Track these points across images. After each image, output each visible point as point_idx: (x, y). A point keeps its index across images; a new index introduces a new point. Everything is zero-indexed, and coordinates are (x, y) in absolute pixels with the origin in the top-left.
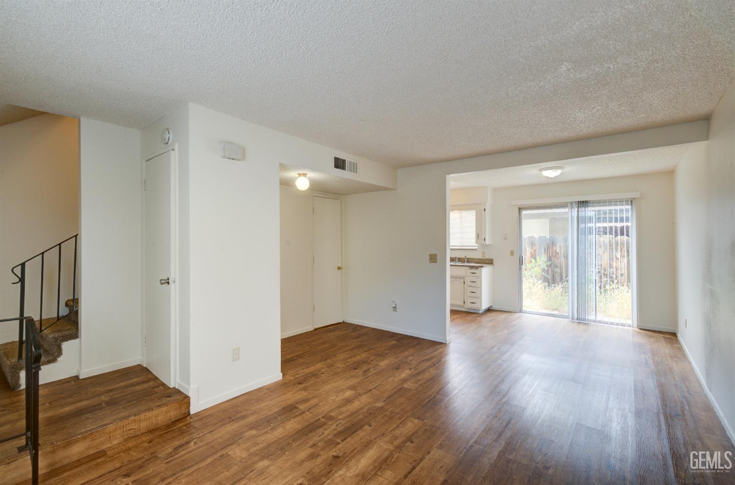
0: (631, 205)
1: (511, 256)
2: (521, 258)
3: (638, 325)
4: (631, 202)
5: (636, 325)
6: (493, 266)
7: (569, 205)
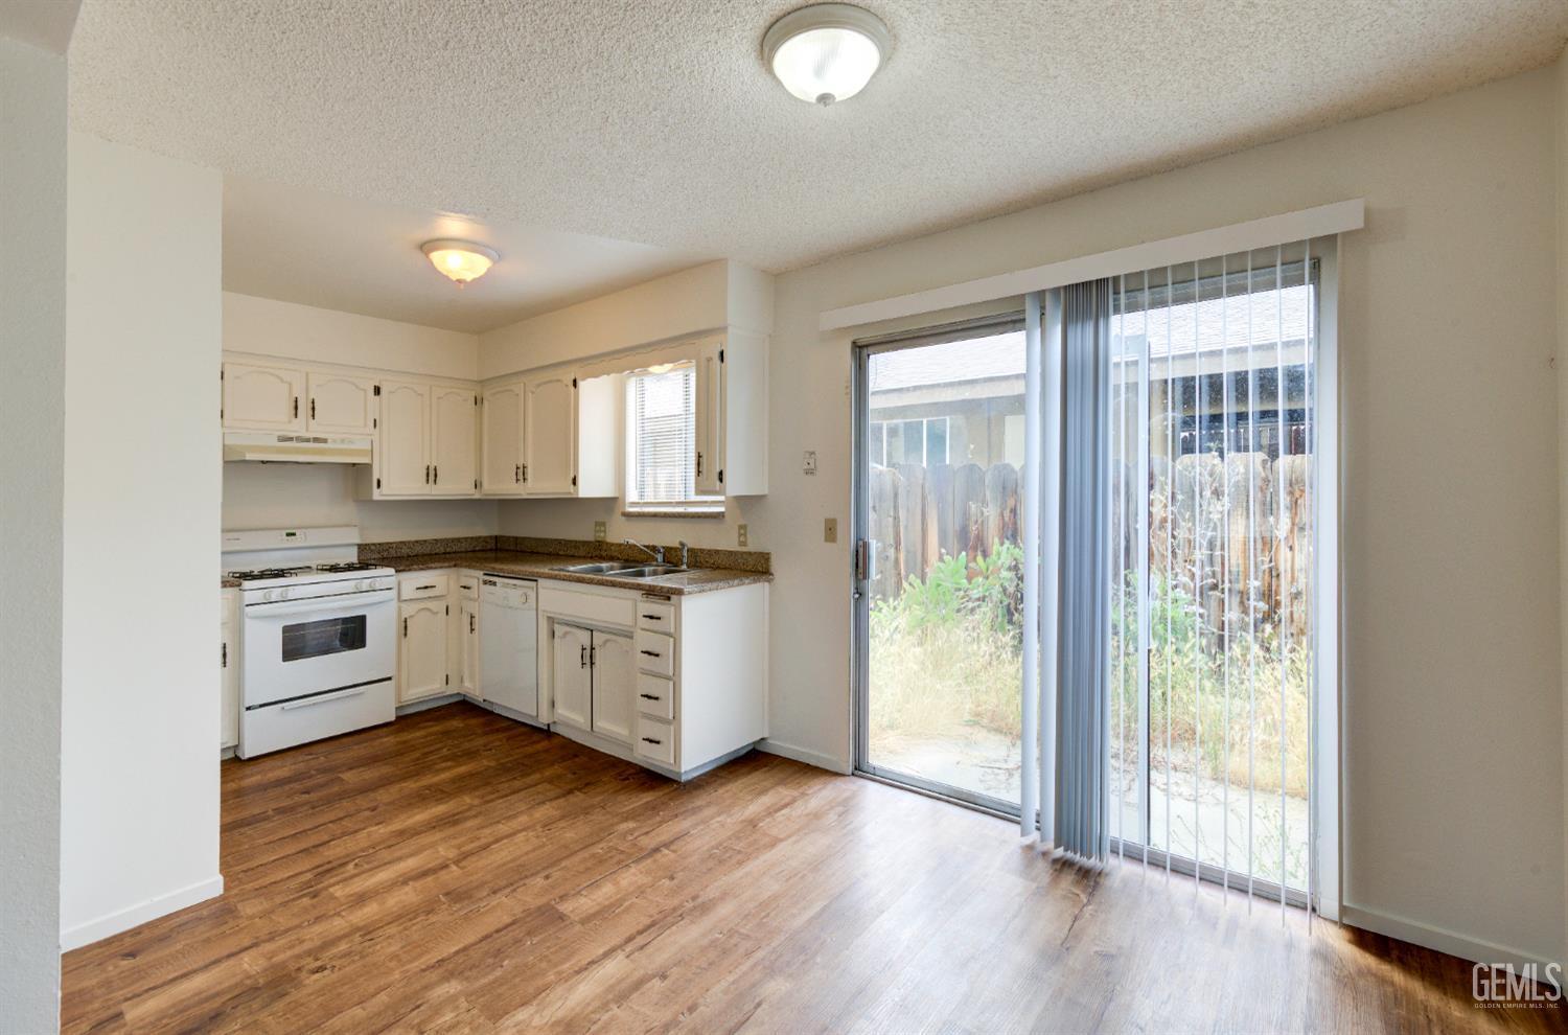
0: (1316, 278)
1: (826, 540)
2: (861, 550)
3: (1343, 910)
4: (1316, 265)
5: (1330, 904)
6: (769, 581)
7: (1032, 314)
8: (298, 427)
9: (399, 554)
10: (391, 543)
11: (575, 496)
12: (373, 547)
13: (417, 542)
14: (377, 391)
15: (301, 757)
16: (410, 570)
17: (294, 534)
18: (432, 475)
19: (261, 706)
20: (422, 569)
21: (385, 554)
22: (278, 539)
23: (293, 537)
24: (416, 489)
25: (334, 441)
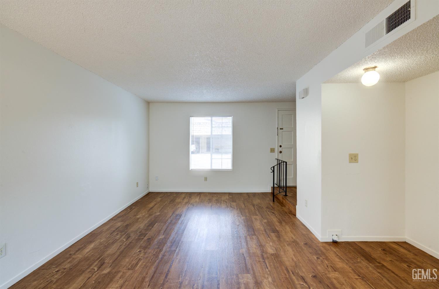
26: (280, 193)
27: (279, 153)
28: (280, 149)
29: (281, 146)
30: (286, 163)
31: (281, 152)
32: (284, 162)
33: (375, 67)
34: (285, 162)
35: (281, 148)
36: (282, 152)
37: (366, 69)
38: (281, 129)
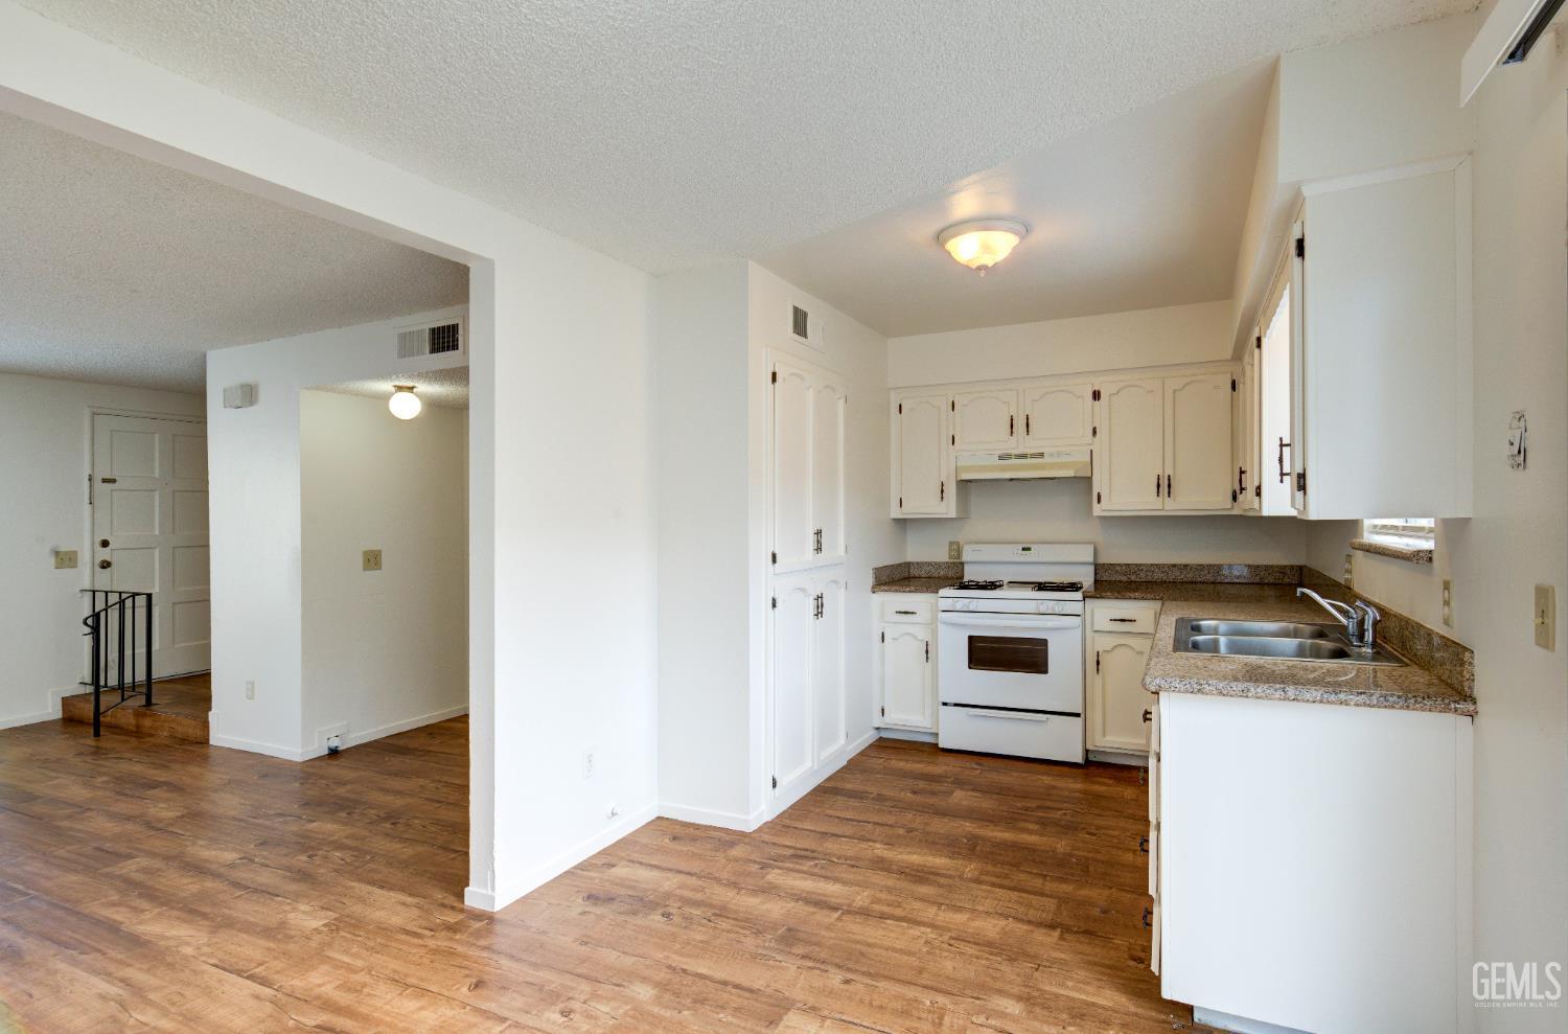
8: (1017, 444)
9: (1150, 579)
10: (1141, 565)
11: (1259, 515)
12: (1118, 568)
13: (1174, 566)
14: (1096, 395)
15: (971, 763)
16: (1102, 597)
17: (1029, 549)
18: (1164, 486)
19: (956, 705)
20: (1117, 598)
21: (1133, 578)
22: (1012, 553)
23: (1028, 552)
24: (1145, 502)
25: (1051, 455)
26: (123, 700)
27: (98, 569)
28: (104, 554)
29: (105, 544)
30: (149, 597)
31: (106, 565)
32: (134, 595)
33: (412, 388)
34: (138, 594)
35: (109, 548)
36: (114, 566)
37: (400, 388)
38: (105, 481)
